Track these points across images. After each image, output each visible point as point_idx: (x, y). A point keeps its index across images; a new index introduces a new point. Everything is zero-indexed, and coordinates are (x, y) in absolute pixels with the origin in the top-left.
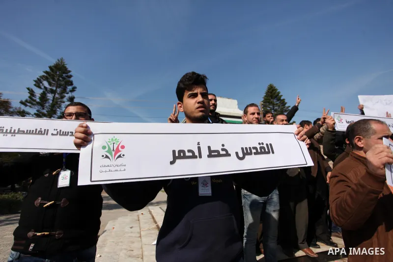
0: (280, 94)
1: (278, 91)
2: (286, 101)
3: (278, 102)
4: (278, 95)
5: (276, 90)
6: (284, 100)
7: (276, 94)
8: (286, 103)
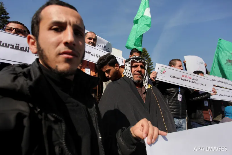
0: (148, 55)
1: (147, 53)
2: (151, 59)
3: (146, 59)
4: (147, 55)
5: (147, 52)
6: (150, 58)
7: (146, 54)
8: (151, 61)
